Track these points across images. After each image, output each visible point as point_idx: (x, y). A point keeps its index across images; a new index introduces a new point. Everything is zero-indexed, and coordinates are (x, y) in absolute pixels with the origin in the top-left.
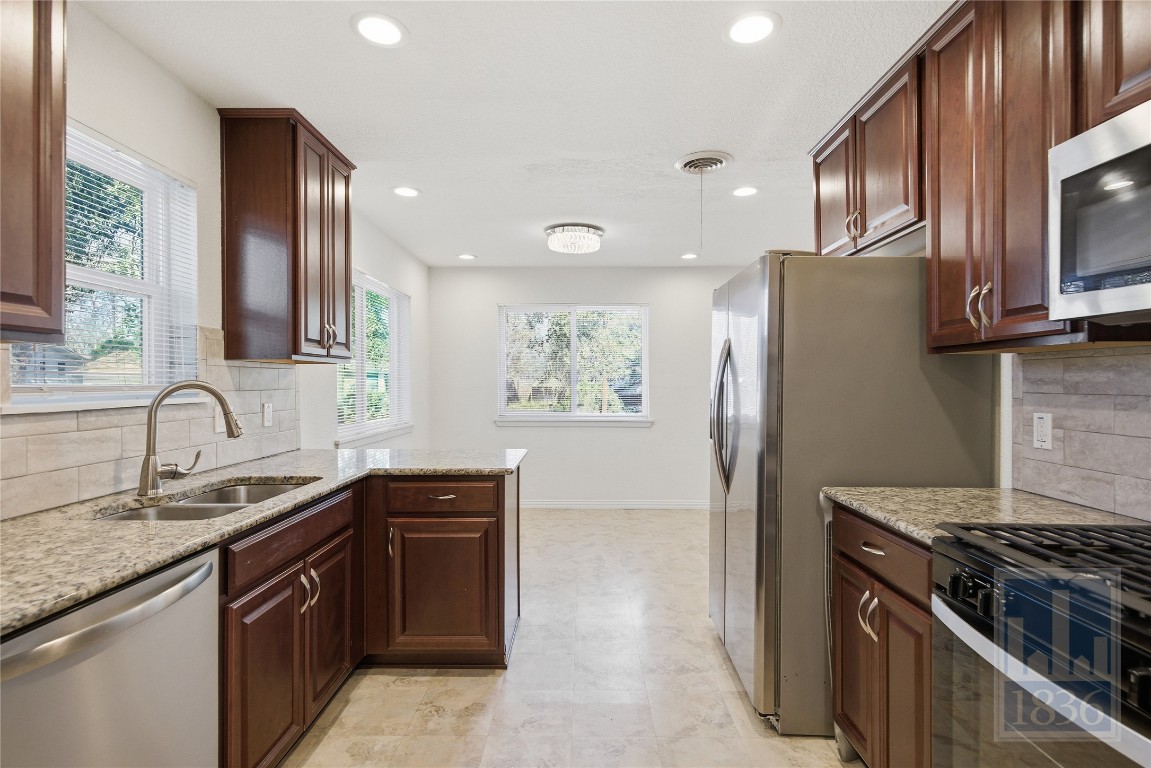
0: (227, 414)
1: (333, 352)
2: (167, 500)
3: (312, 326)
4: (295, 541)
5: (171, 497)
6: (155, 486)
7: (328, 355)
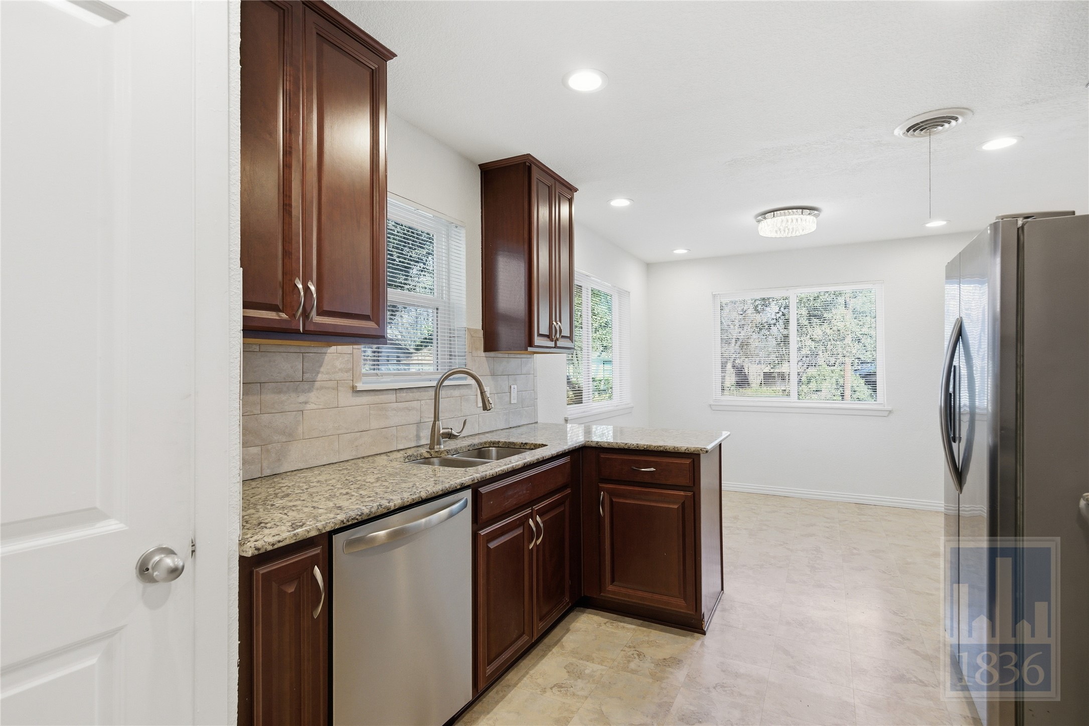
0: (482, 393)
1: (559, 344)
2: (446, 453)
3: (542, 324)
4: (525, 492)
5: (448, 452)
6: (439, 444)
7: (556, 347)
